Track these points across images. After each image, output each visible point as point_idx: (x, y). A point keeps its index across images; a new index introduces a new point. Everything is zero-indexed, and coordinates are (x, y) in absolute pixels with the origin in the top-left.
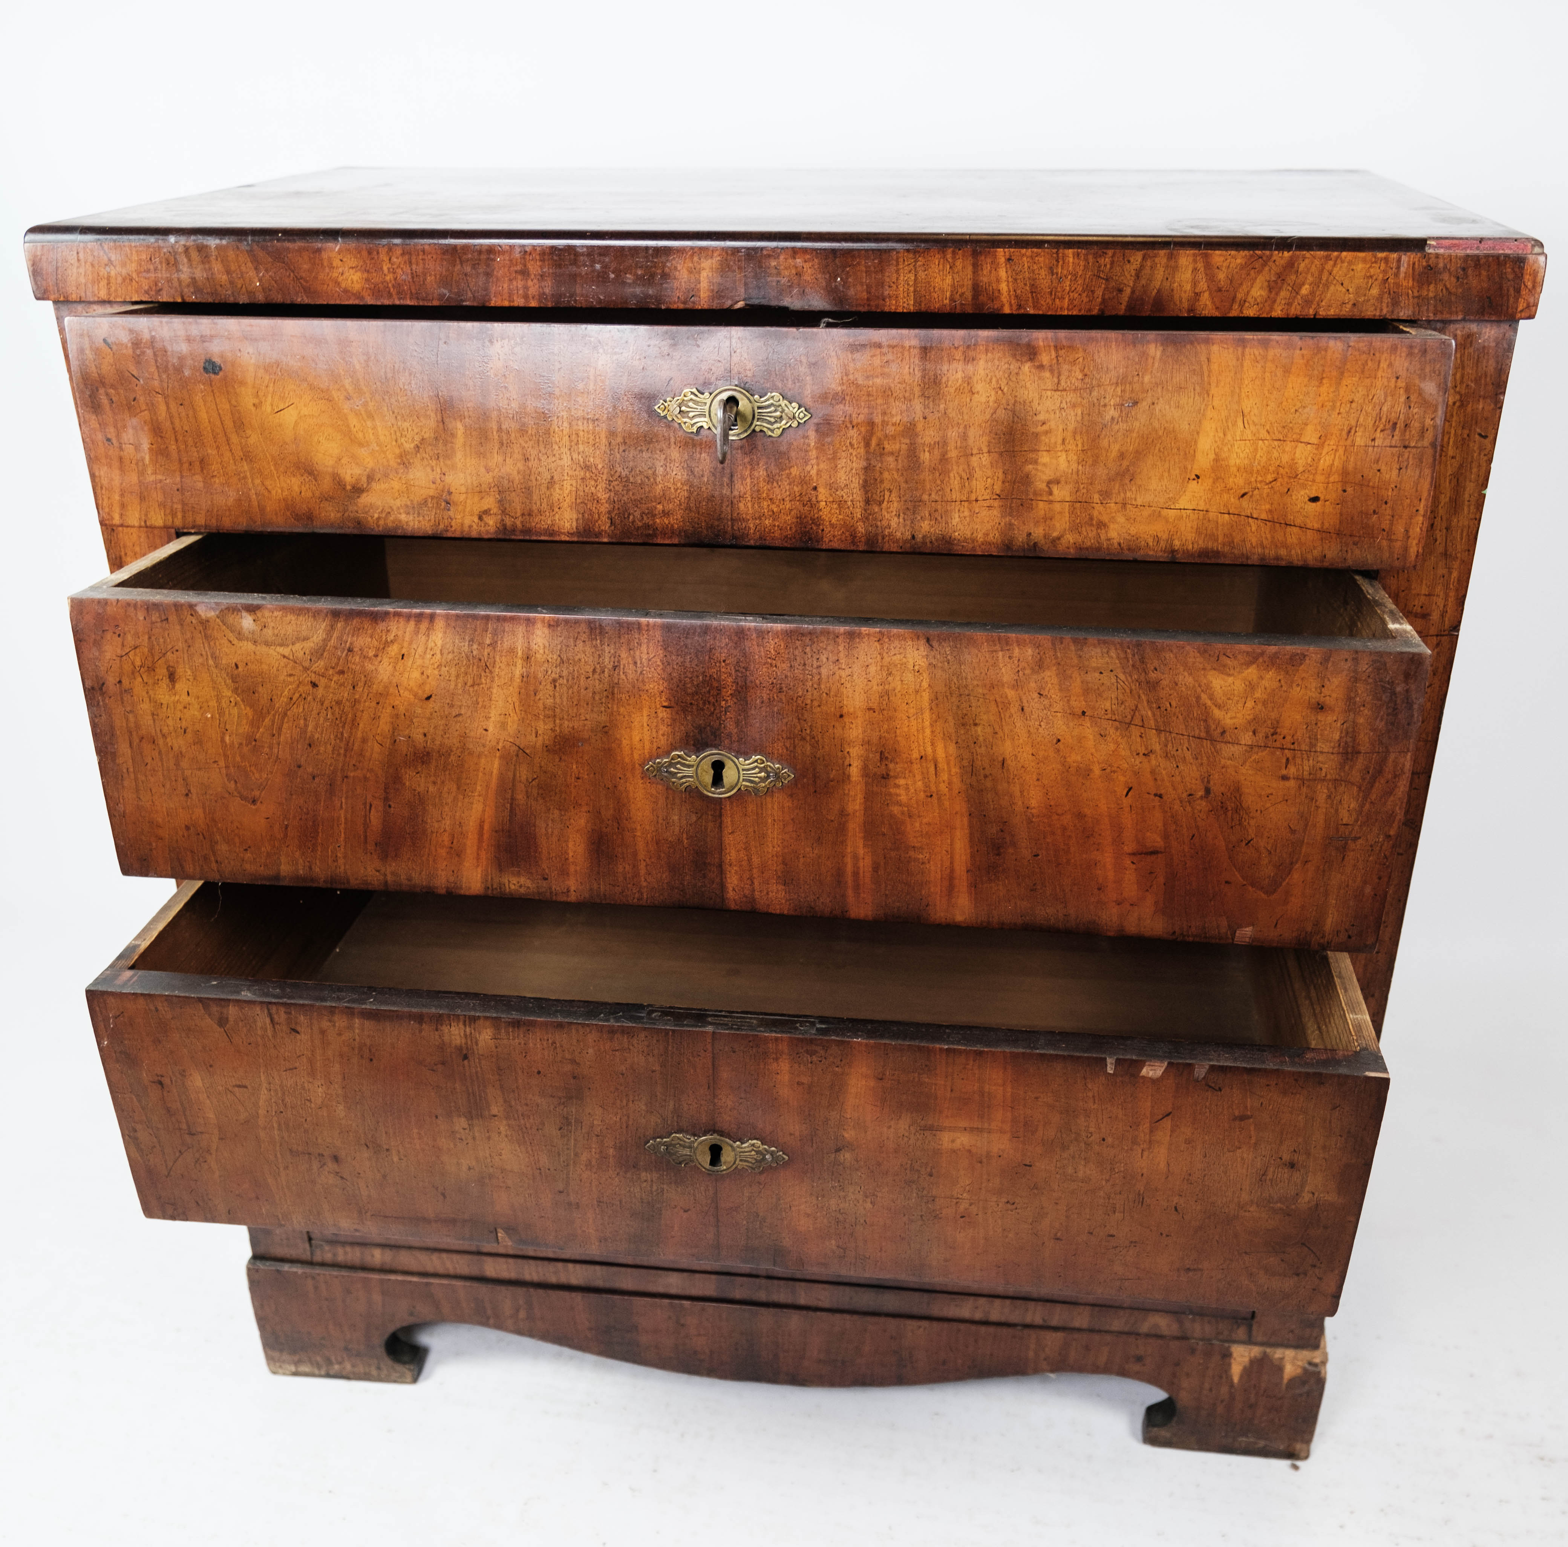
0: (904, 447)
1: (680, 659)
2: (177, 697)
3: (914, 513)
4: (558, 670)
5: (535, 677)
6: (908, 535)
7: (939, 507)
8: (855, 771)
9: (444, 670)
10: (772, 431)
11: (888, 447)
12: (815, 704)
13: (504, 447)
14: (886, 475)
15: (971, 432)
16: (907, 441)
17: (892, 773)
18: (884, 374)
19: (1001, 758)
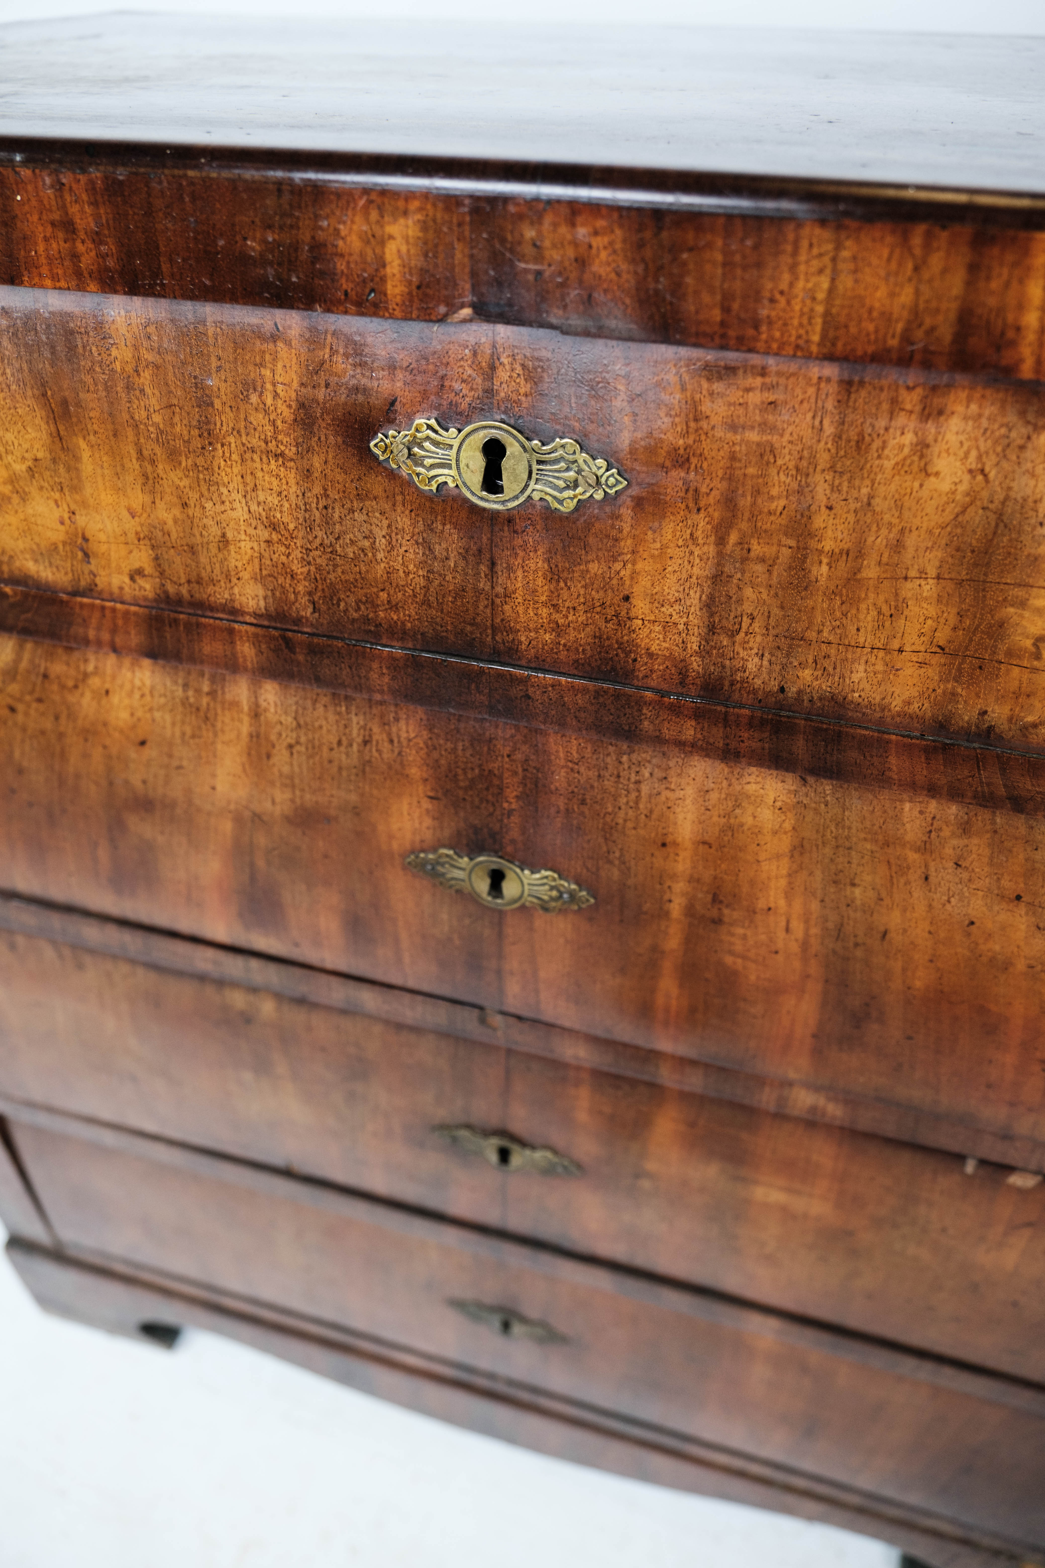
0: (786, 551)
1: (449, 745)
3: (788, 655)
4: (294, 735)
5: (267, 739)
6: (774, 686)
7: (833, 652)
8: (676, 908)
9: (157, 715)
10: (561, 502)
11: (757, 548)
12: (630, 825)
13: (150, 482)
14: (748, 592)
15: (911, 541)
16: (793, 543)
17: (726, 919)
18: (765, 423)
19: (882, 929)
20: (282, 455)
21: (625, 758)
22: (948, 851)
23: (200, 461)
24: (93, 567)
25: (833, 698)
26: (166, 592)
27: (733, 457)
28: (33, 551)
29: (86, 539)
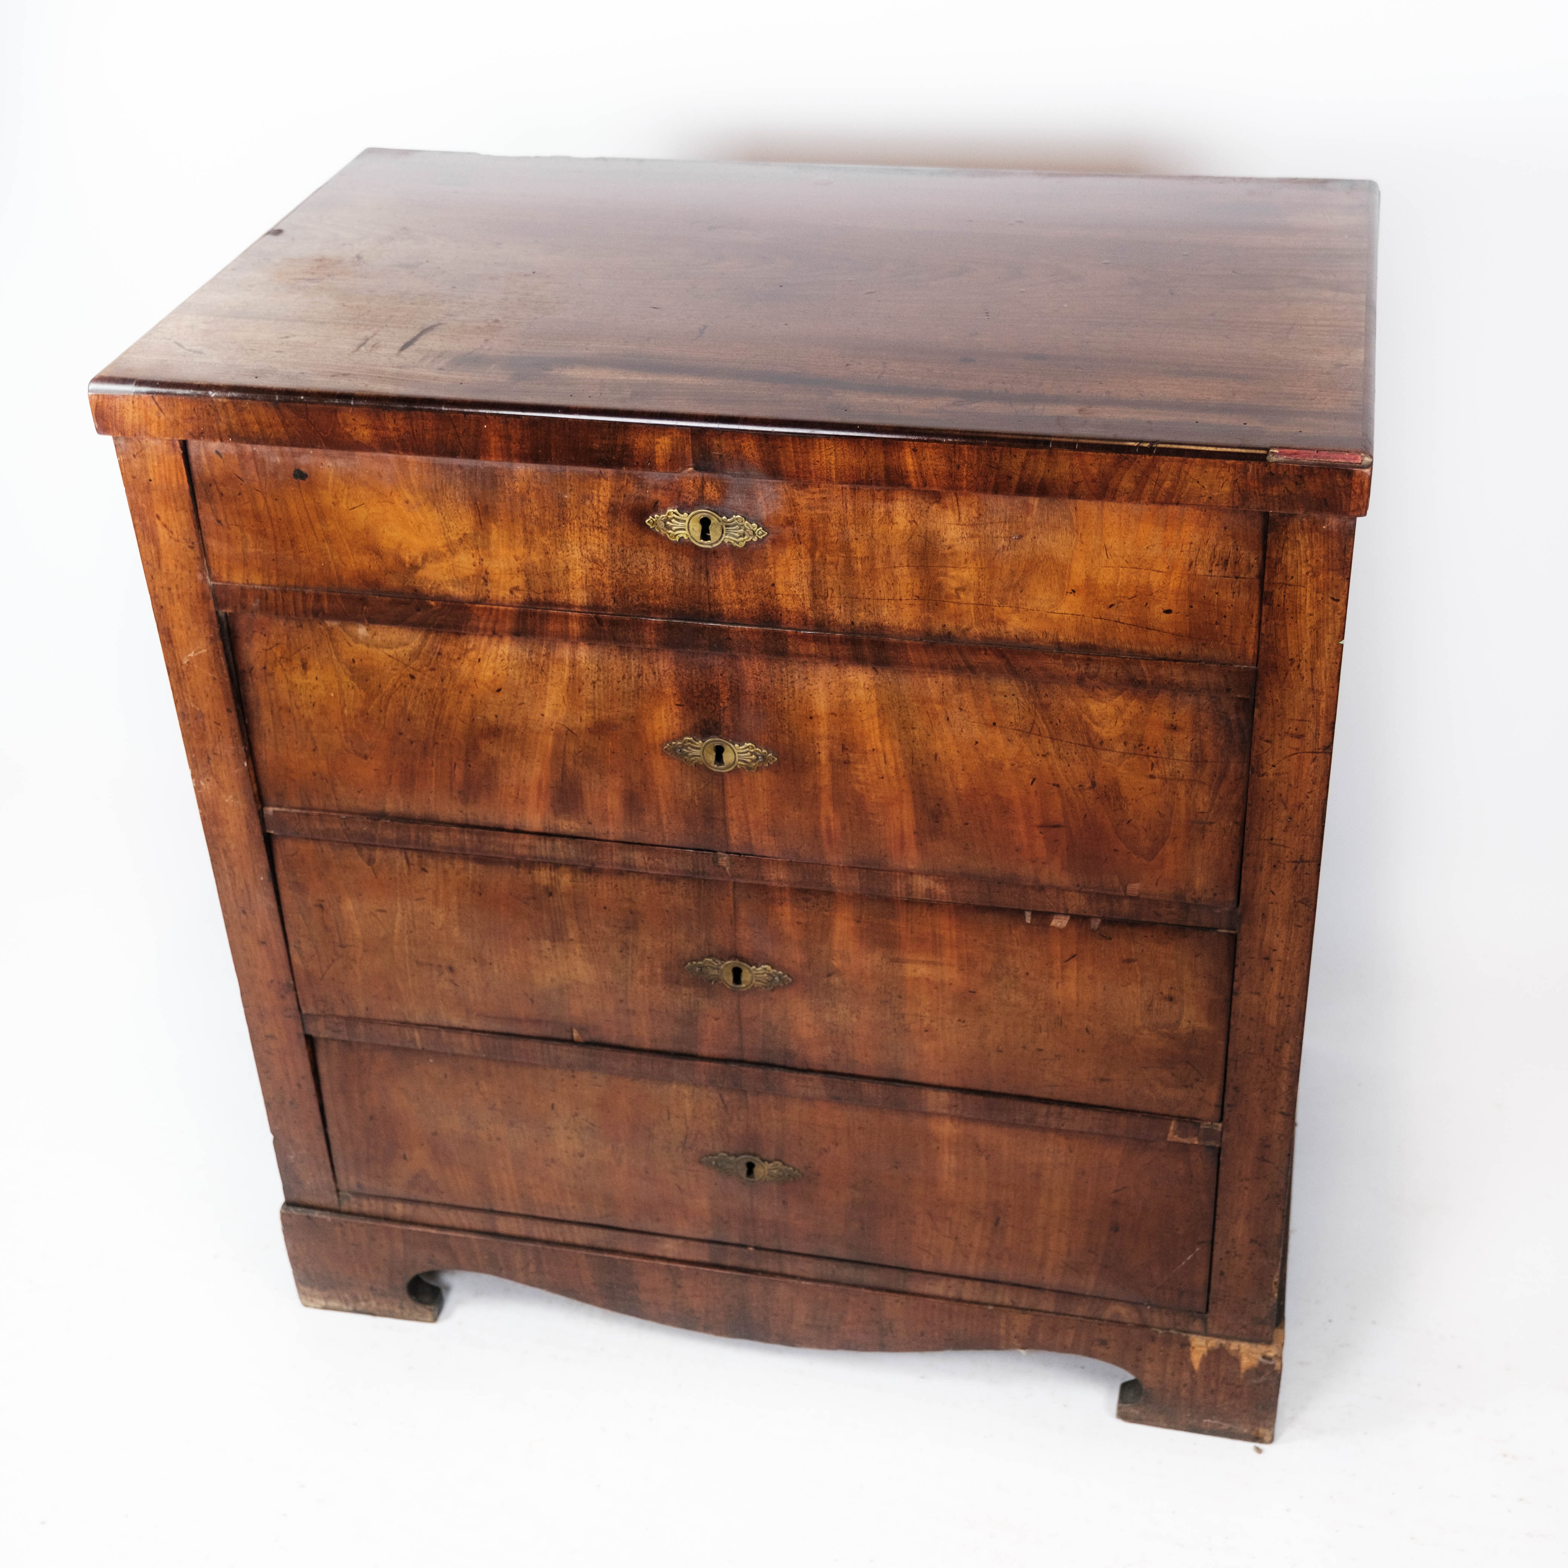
0: (841, 559)
1: (688, 672)
2: (308, 681)
3: (852, 606)
4: (596, 675)
5: (579, 680)
6: (848, 621)
7: (871, 603)
8: (823, 757)
9: (511, 671)
10: (738, 543)
11: (829, 558)
12: (791, 708)
13: (529, 543)
14: (828, 578)
15: (893, 551)
16: (844, 555)
17: (852, 760)
18: (823, 506)
19: (934, 753)
20: (601, 527)
21: (784, 669)
22: (954, 702)
23: (558, 532)
24: (489, 588)
25: (877, 625)
26: (531, 599)
27: (812, 520)
28: (453, 581)
29: (487, 573)
